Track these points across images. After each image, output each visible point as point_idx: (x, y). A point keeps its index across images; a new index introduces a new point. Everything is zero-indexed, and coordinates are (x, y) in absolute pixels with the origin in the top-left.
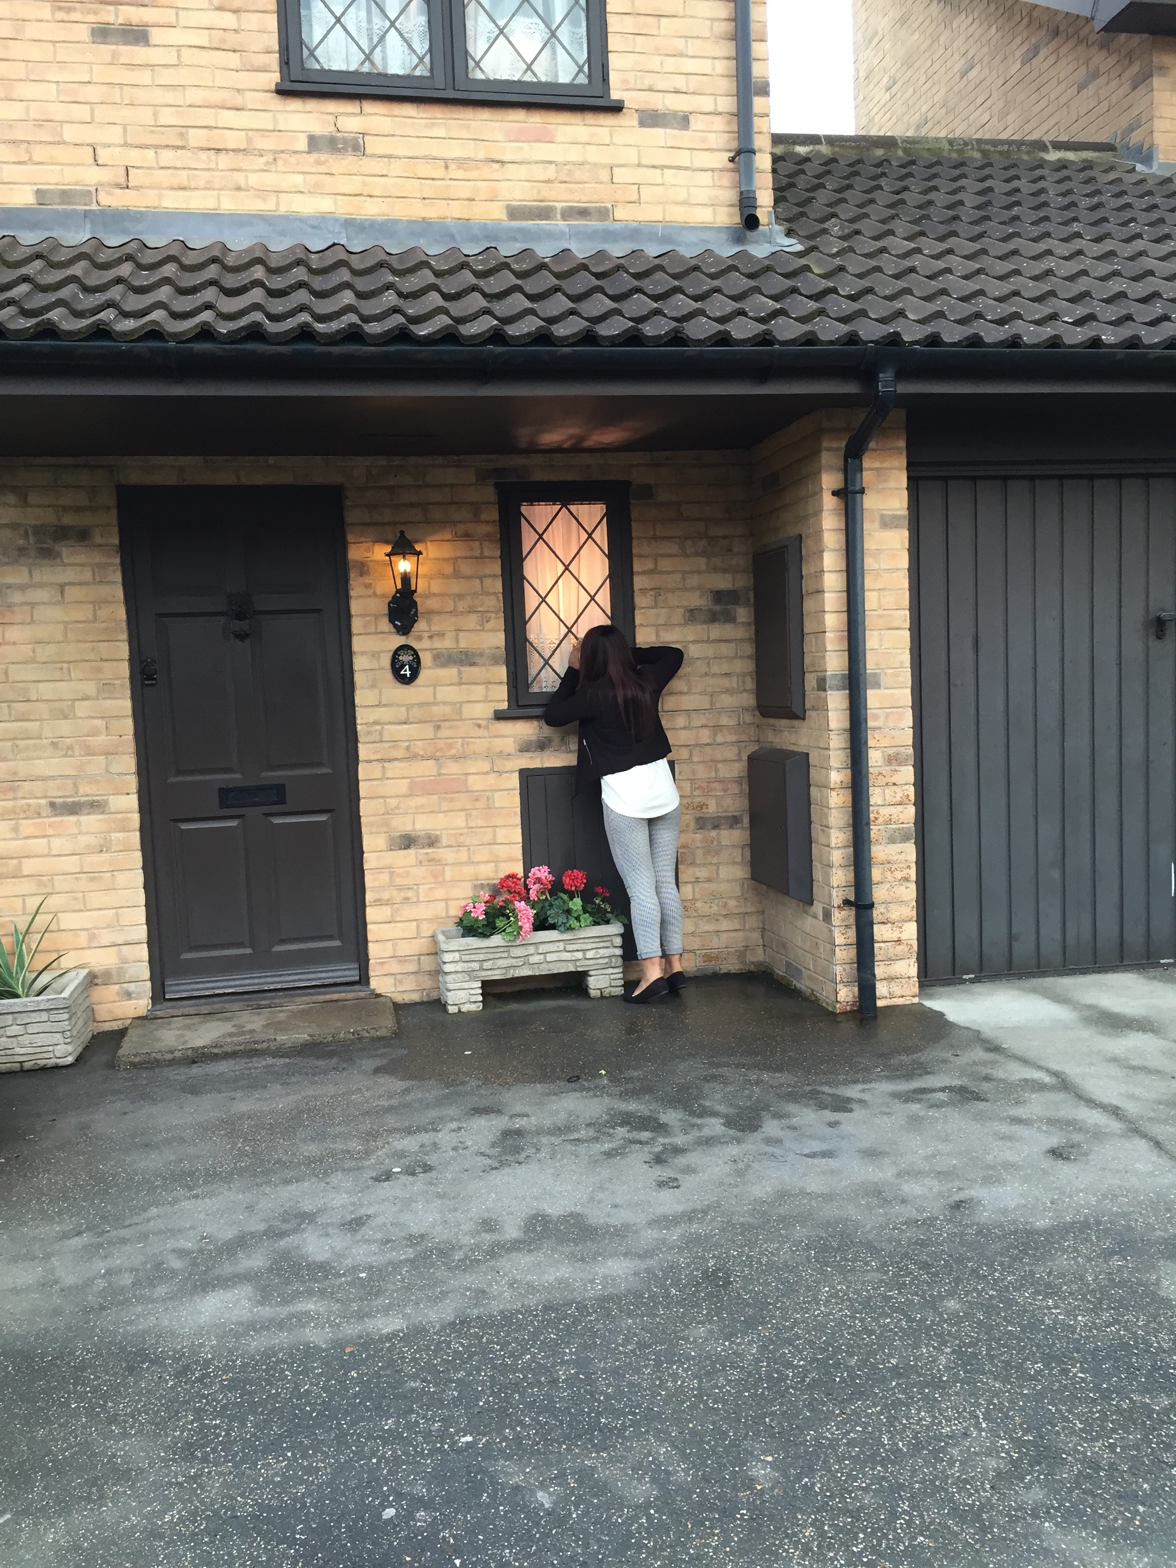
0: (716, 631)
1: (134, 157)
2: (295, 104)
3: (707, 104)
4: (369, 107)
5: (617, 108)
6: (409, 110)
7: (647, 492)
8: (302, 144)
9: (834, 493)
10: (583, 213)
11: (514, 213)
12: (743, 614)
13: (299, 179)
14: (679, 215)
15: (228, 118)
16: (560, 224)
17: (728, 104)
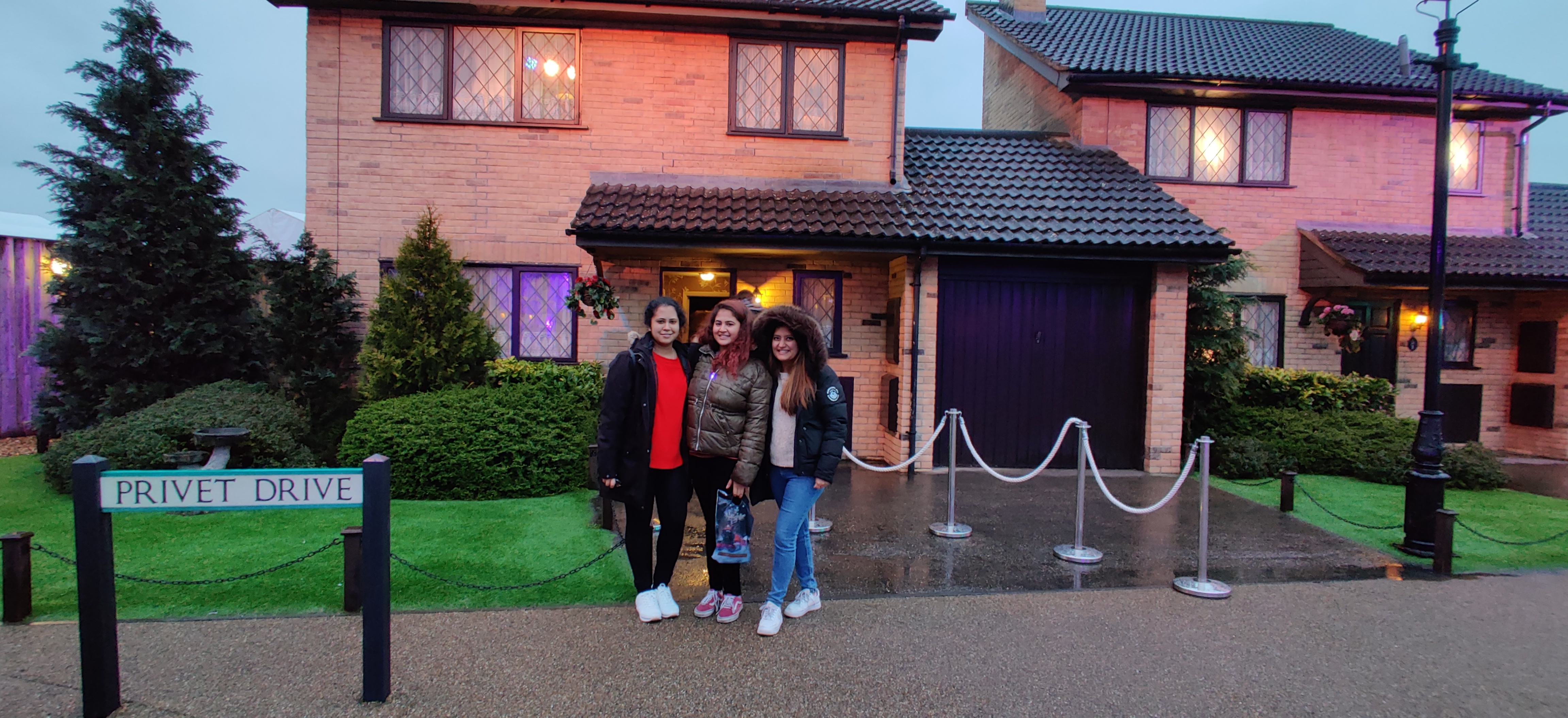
0: (873, 328)
1: (676, 156)
2: (732, 138)
3: (879, 138)
4: (758, 139)
5: (846, 140)
6: (771, 140)
7: (849, 276)
8: (733, 153)
9: (911, 284)
10: (831, 176)
11: (805, 177)
12: (883, 323)
13: (730, 164)
14: (868, 178)
15: (708, 143)
16: (822, 179)
17: (888, 138)
